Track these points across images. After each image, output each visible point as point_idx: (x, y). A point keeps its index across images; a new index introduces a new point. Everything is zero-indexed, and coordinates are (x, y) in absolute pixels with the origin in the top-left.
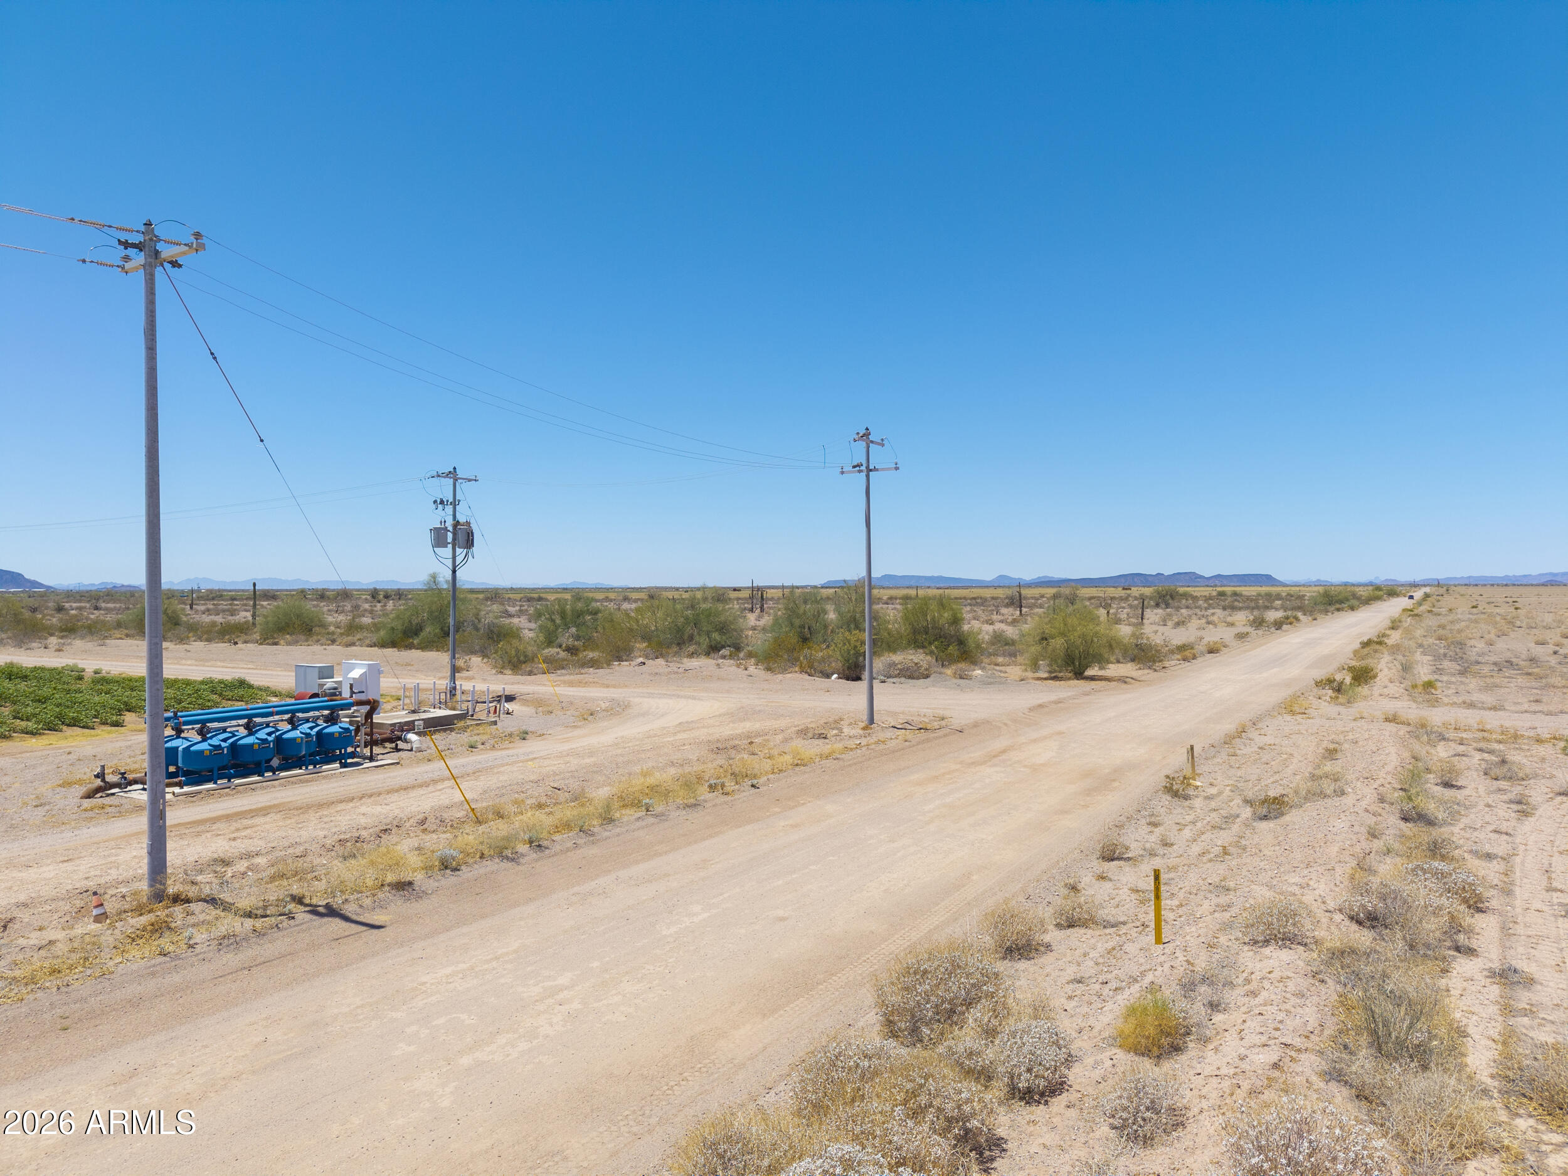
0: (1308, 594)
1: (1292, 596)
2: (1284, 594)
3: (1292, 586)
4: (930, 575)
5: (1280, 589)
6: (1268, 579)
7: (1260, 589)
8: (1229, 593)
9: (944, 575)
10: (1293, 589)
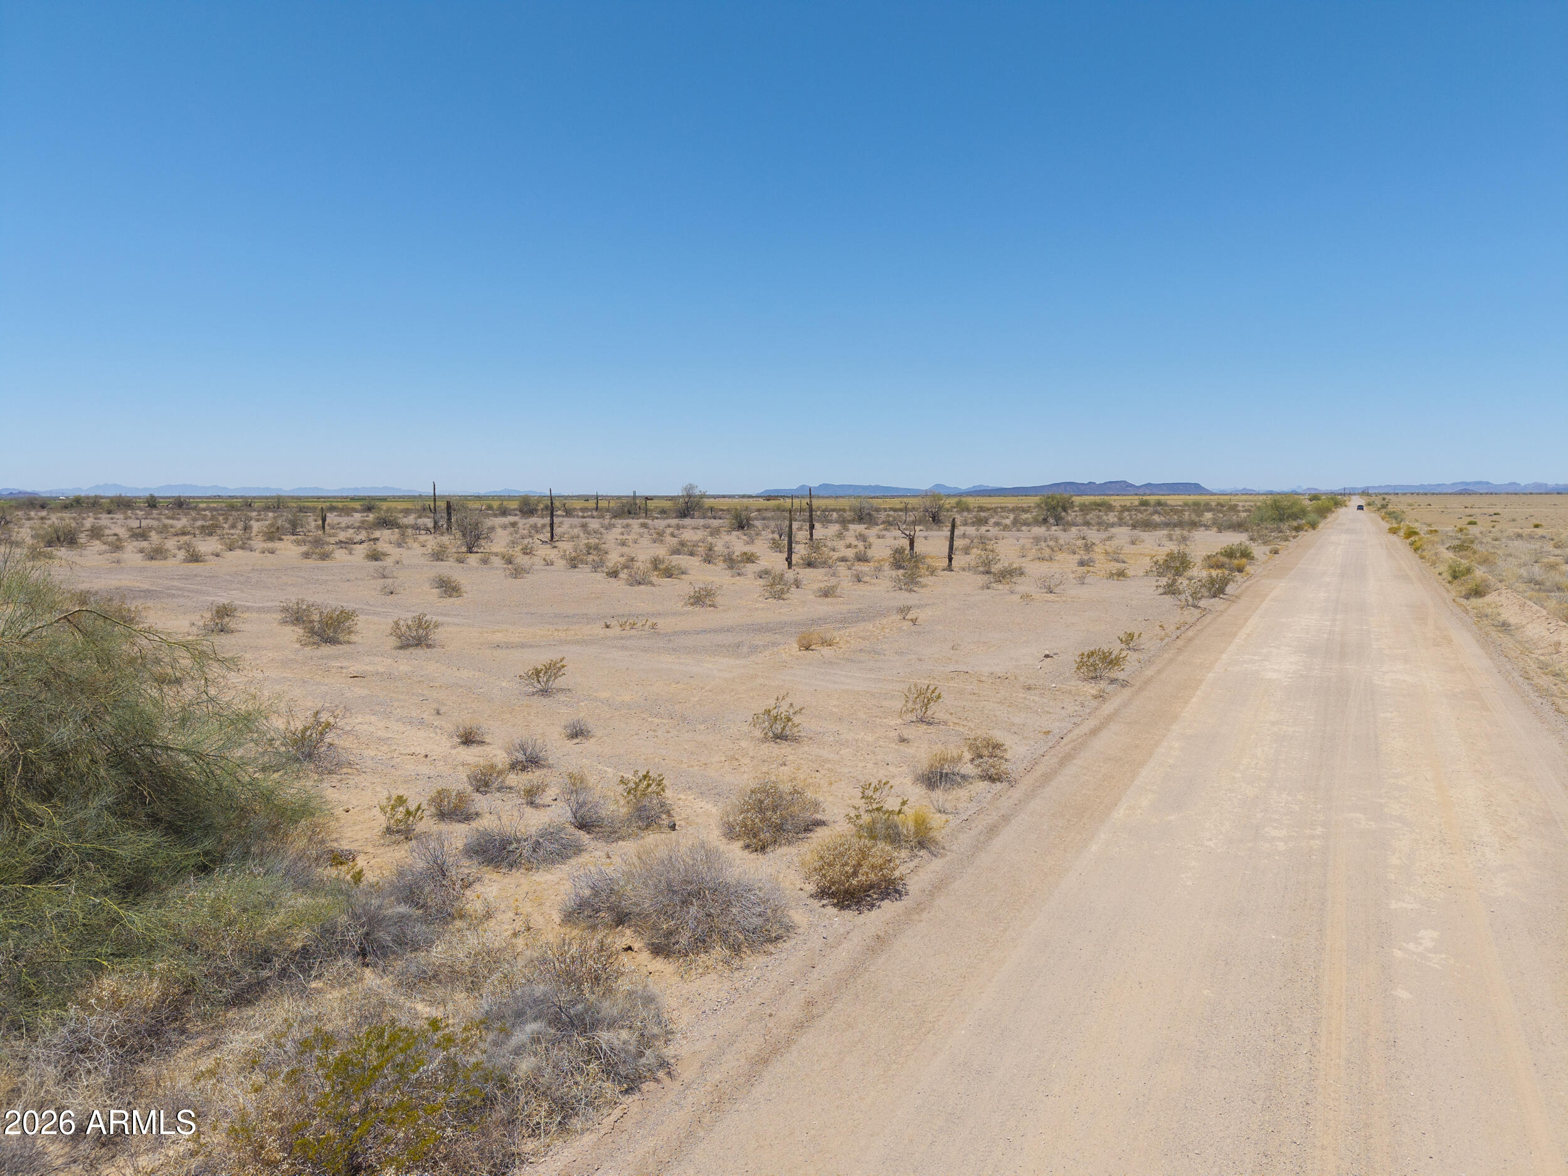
0: (1240, 504)
1: (1223, 506)
2: (1213, 504)
3: (1220, 495)
4: (868, 485)
5: (1208, 497)
6: (1196, 488)
7: (1188, 497)
8: (1152, 502)
9: (881, 485)
10: (1222, 497)
